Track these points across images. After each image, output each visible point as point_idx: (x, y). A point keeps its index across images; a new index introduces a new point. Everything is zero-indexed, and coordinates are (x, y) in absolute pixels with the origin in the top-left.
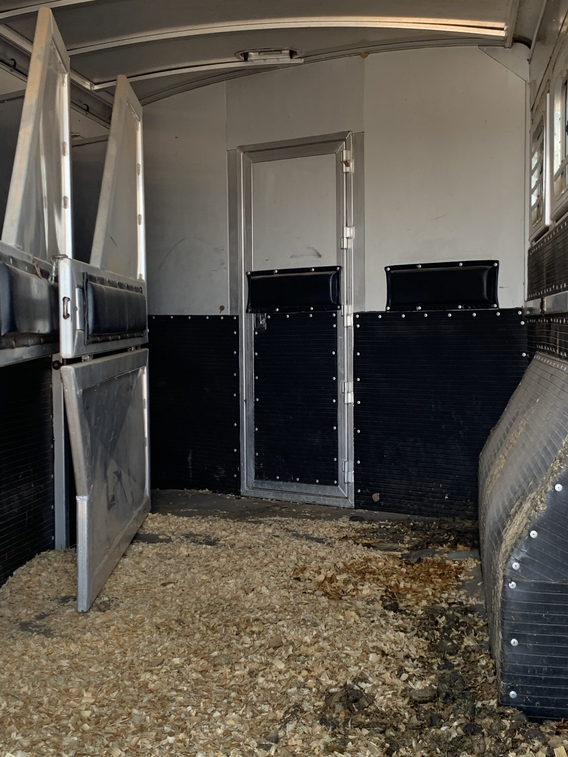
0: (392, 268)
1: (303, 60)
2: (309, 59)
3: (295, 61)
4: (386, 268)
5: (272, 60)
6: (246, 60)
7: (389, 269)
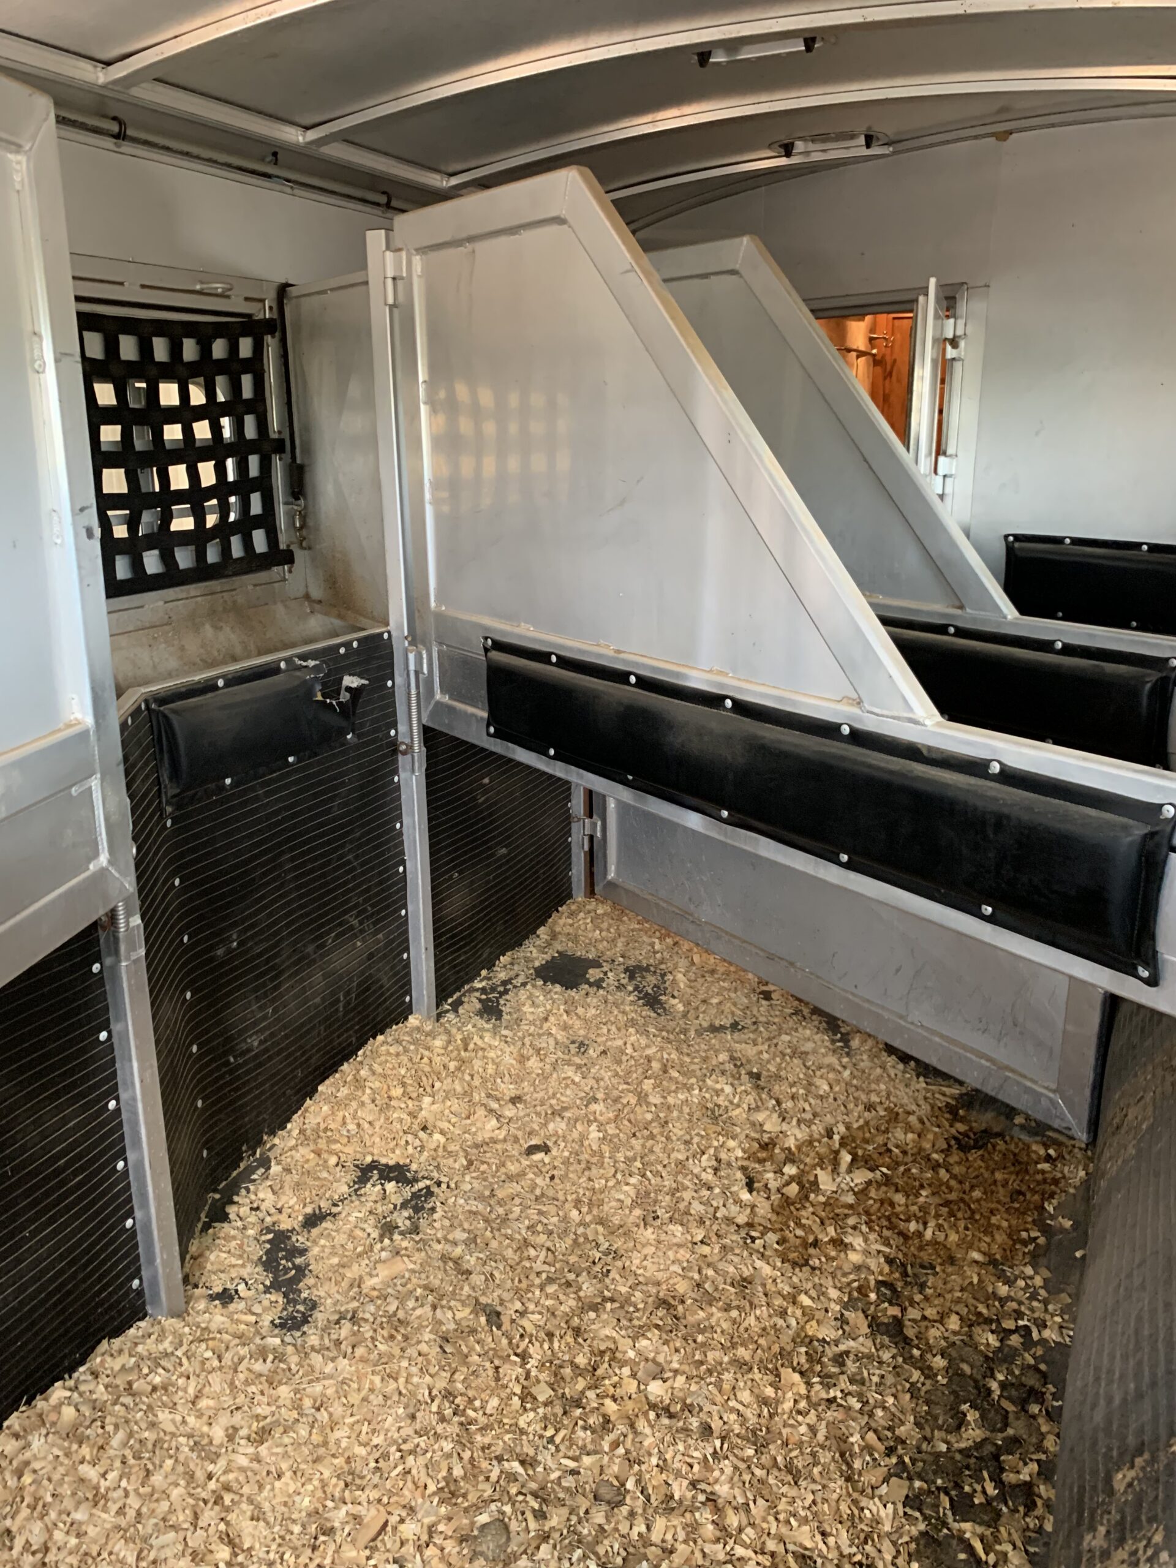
0: (1018, 538)
1: (891, 149)
2: (900, 146)
3: (875, 151)
4: (1006, 537)
5: (836, 152)
6: (788, 154)
7: (1011, 539)
